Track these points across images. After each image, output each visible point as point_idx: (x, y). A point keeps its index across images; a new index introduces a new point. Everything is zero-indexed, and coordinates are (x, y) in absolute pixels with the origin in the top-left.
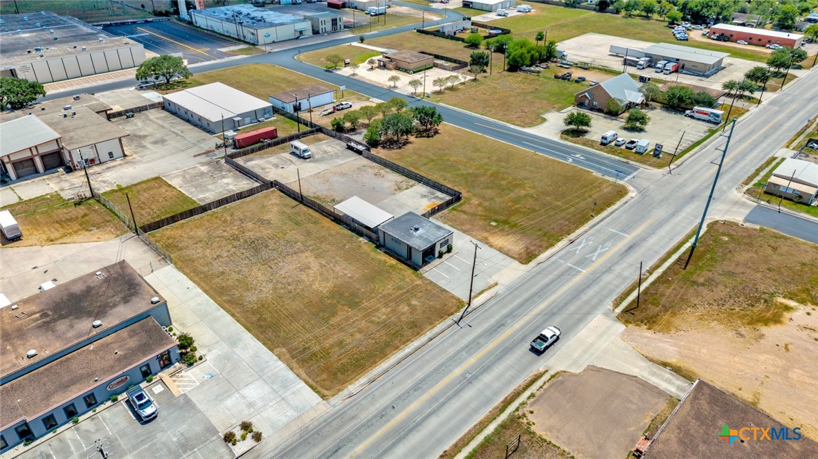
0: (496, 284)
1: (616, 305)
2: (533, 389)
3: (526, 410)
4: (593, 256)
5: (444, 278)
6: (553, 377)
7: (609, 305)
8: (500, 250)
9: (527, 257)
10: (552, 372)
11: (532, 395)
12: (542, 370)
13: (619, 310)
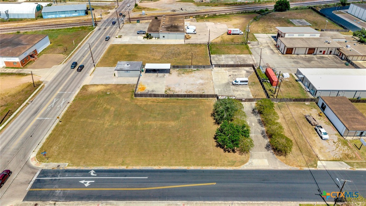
0: (90, 75)
1: (43, 86)
2: (65, 60)
3: (65, 56)
4: (55, 100)
5: (109, 69)
6: (61, 63)
7: (46, 85)
8: (97, 85)
9: (85, 88)
10: (61, 64)
11: (65, 59)
12: (65, 64)
13: (42, 85)
